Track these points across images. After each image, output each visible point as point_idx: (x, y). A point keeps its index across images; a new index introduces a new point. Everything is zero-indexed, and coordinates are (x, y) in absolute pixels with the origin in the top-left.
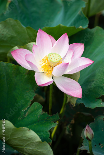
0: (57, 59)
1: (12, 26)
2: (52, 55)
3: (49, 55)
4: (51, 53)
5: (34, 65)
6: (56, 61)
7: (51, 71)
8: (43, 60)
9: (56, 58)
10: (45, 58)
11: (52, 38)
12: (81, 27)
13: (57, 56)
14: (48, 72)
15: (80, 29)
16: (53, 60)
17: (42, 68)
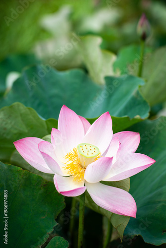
0: (93, 152)
1: (21, 115)
2: (84, 146)
3: (78, 147)
4: (83, 144)
5: (53, 160)
6: (90, 155)
7: (83, 173)
8: (70, 155)
9: (91, 152)
10: (73, 153)
11: (84, 121)
12: (138, 117)
13: (92, 148)
14: (76, 175)
15: (136, 119)
16: (85, 154)
17: (67, 168)
